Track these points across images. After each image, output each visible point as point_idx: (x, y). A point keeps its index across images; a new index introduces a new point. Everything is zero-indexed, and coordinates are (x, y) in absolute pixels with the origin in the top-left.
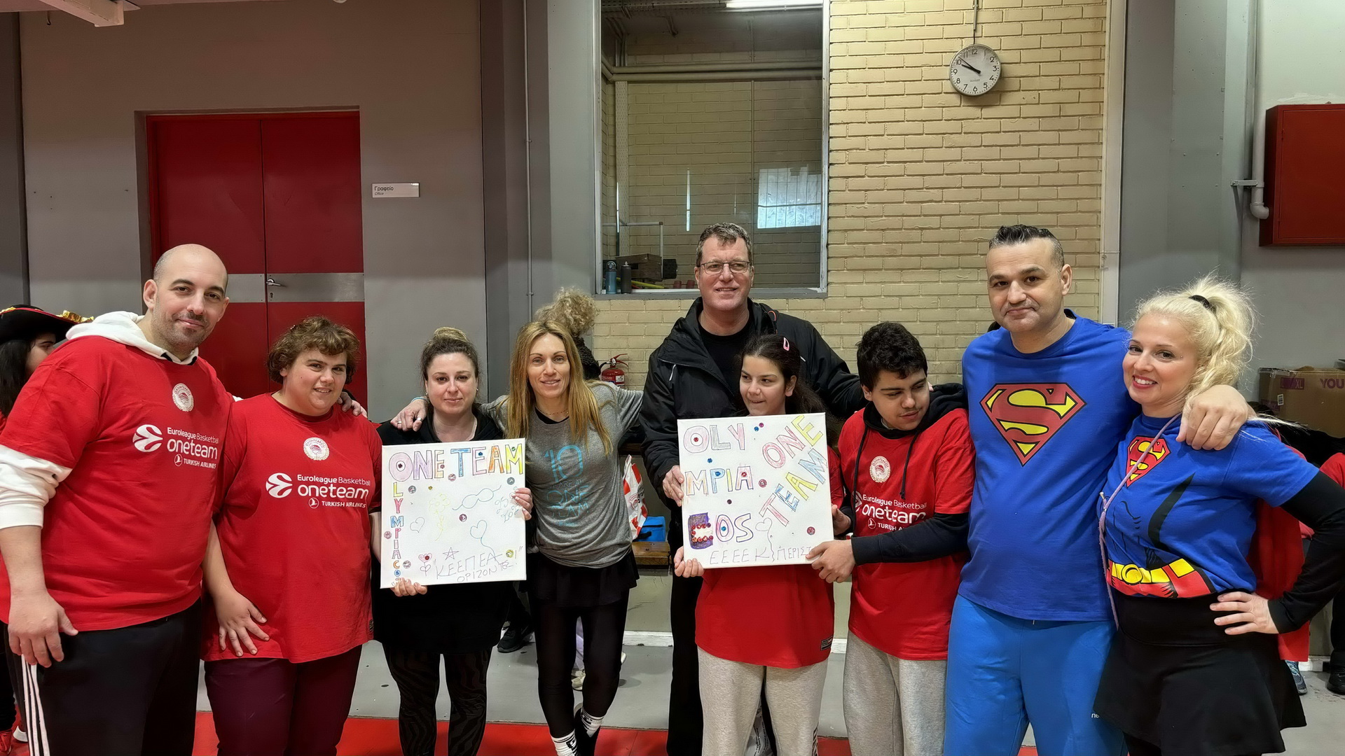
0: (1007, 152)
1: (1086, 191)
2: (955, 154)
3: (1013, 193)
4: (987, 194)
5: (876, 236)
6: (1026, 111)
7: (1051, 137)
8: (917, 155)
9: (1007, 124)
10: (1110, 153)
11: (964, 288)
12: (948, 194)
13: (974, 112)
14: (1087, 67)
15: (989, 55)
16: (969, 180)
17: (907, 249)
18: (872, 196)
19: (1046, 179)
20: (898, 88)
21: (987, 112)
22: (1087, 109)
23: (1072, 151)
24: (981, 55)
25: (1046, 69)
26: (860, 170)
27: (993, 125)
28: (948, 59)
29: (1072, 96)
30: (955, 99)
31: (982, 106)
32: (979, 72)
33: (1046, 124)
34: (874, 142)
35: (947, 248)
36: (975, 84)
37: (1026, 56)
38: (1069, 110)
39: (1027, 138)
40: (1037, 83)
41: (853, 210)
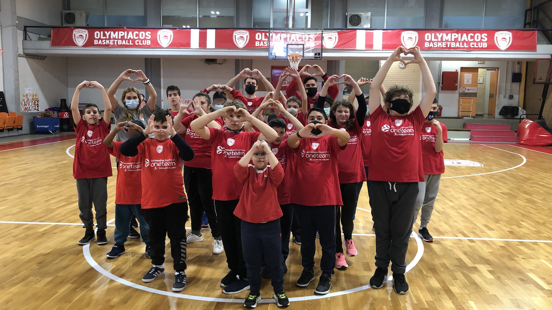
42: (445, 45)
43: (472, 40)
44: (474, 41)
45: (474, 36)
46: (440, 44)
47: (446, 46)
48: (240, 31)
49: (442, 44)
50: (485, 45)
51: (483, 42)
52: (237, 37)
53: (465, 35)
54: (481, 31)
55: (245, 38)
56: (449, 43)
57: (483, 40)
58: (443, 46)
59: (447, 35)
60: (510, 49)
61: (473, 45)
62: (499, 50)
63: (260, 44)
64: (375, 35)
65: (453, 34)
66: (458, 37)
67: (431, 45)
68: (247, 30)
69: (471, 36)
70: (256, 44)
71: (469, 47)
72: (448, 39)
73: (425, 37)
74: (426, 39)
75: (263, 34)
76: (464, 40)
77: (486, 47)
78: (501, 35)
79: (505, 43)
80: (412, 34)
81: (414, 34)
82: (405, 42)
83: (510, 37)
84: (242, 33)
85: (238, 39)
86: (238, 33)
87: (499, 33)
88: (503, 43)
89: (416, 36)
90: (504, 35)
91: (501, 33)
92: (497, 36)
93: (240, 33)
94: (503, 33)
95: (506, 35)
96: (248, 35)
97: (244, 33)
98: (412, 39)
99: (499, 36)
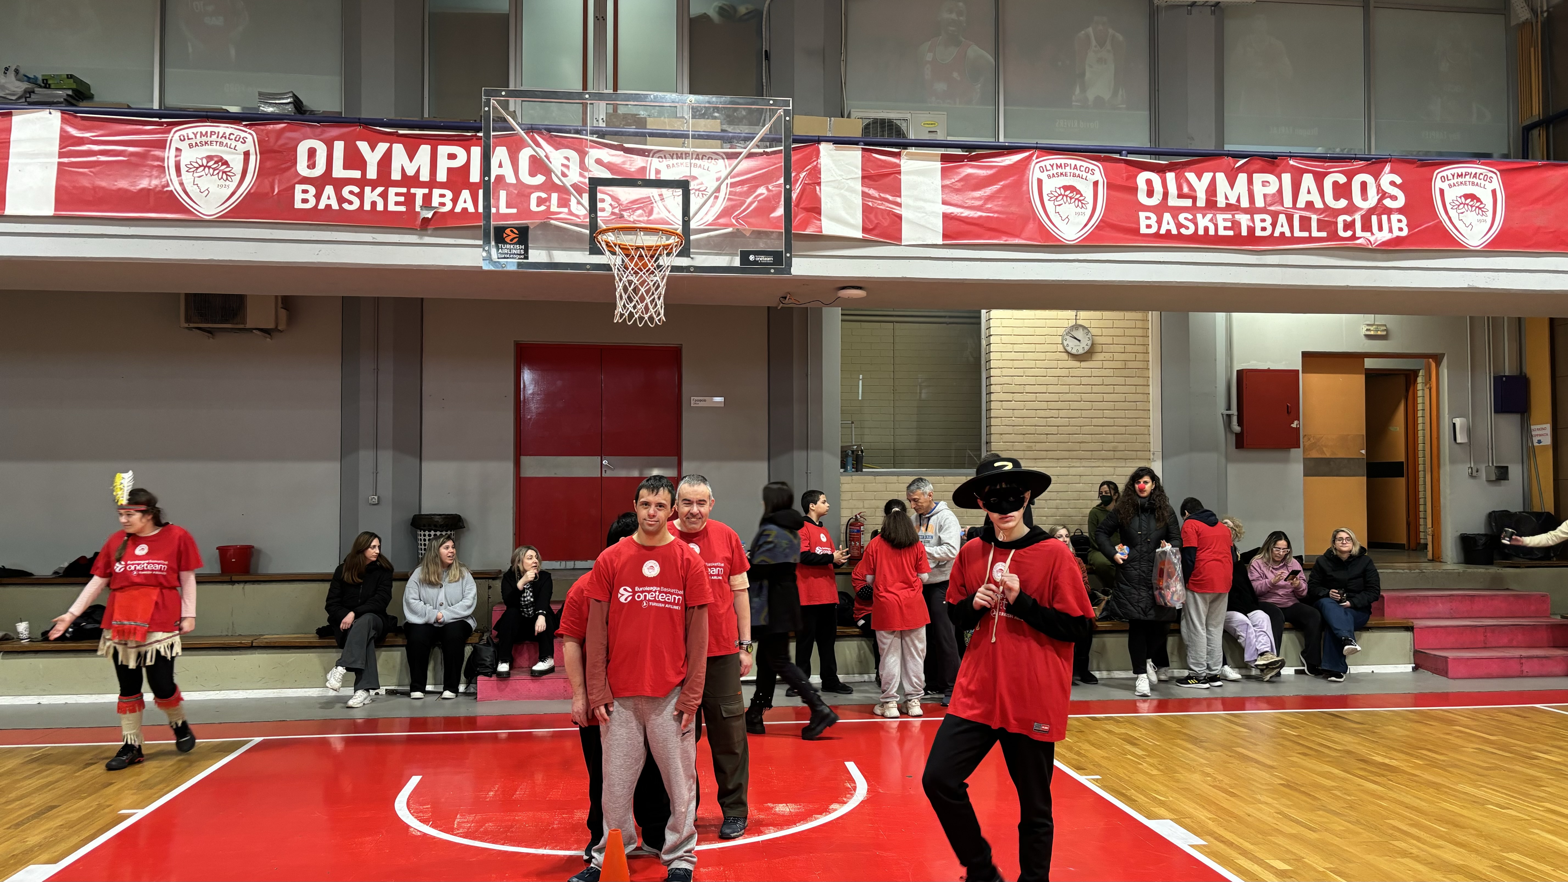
0: (1095, 389)
1: (1141, 414)
2: (1065, 389)
3: (1100, 414)
4: (1084, 413)
5: (1020, 438)
6: (1106, 364)
7: (1121, 380)
8: (1043, 389)
9: (1096, 372)
10: (1154, 391)
11: (1073, 471)
12: (1062, 413)
13: (1076, 364)
14: (1139, 340)
15: (1085, 331)
16: (1075, 405)
17: (1038, 446)
18: (1017, 413)
19: (1118, 405)
20: (1031, 348)
21: (1083, 364)
22: (1140, 365)
23: (1131, 389)
24: (1081, 330)
25: (1116, 340)
26: (1009, 397)
27: (1088, 372)
28: (1061, 331)
29: (1132, 357)
30: (1065, 356)
31: (1081, 361)
32: (1079, 341)
33: (1117, 372)
34: (1018, 380)
35: (1063, 446)
36: (1077, 348)
37: (1105, 331)
38: (1130, 365)
39: (1107, 381)
40: (1112, 348)
41: (1006, 421)
42: (1229, 224)
43: (1343, 203)
44: (1351, 209)
45: (1348, 184)
46: (1204, 222)
47: (1231, 233)
48: (208, 130)
49: (1214, 221)
50: (1399, 226)
51: (1389, 211)
52: (189, 156)
53: (1308, 180)
54: (1374, 165)
55: (237, 164)
56: (1243, 218)
57: (1387, 202)
58: (1222, 232)
59: (1232, 183)
60: (1504, 242)
61: (1349, 226)
62: (1460, 250)
63: (318, 197)
64: (909, 173)
65: (1258, 178)
66: (1280, 191)
67: (1168, 224)
68: (246, 126)
69: (1336, 184)
70: (298, 196)
71: (1333, 235)
72: (1238, 200)
73: (1135, 189)
74: (1142, 198)
75: (339, 147)
76: (1310, 205)
77: (1405, 233)
78: (1460, 180)
79: (1479, 217)
80: (1077, 172)
81: (1087, 170)
82: (1049, 205)
83: (1494, 192)
84: (219, 140)
85: (195, 168)
86: (193, 136)
87: (1449, 171)
88: (1471, 216)
89: (1096, 184)
90: (1474, 180)
91: (1458, 175)
92: (1444, 185)
93: (209, 139)
94: (1464, 170)
95: (1479, 182)
96: (252, 151)
97: (227, 141)
98: (1078, 192)
99: (1450, 186)
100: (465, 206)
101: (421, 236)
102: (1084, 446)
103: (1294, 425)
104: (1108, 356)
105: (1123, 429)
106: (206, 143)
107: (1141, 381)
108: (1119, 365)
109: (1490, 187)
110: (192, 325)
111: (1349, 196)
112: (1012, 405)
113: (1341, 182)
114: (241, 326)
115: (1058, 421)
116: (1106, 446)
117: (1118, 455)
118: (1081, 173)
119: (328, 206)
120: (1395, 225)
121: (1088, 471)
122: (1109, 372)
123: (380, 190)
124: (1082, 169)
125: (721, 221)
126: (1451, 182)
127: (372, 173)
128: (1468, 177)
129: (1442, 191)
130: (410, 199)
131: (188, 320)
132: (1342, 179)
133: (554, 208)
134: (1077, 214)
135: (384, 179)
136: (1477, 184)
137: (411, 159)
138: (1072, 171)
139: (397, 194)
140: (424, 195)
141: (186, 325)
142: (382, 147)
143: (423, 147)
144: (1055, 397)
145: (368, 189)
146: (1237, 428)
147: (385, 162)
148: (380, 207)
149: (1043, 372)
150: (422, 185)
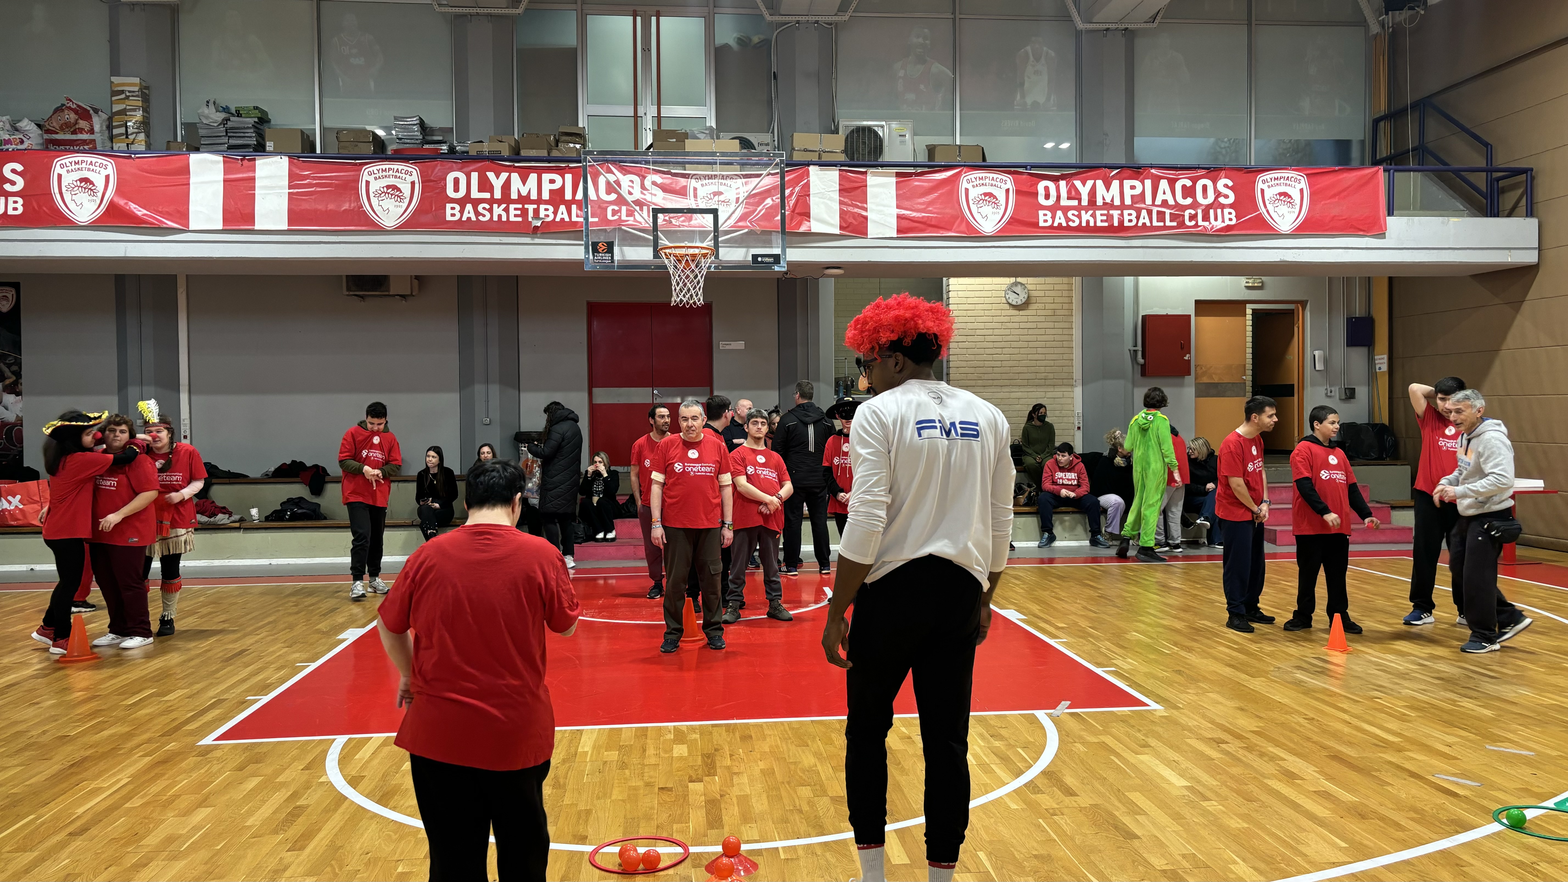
0: (1031, 332)
1: (1067, 351)
2: (1008, 332)
3: (1034, 351)
4: (1022, 351)
5: (972, 370)
6: (1040, 312)
7: (1051, 325)
8: (990, 332)
9: (1031, 319)
10: (1077, 333)
12: (1005, 351)
13: (1016, 312)
15: (1023, 287)
16: (1015, 344)
18: (970, 351)
19: (1048, 344)
20: (981, 300)
21: (1022, 313)
22: (1066, 313)
23: (1060, 331)
24: (1019, 286)
25: (1047, 293)
27: (1025, 319)
28: (1004, 287)
29: (1059, 307)
30: (1007, 306)
31: (1020, 310)
32: (1018, 295)
33: (1049, 319)
34: (970, 326)
35: (1005, 376)
36: (1016, 300)
37: (1039, 287)
38: (1058, 312)
39: (1040, 325)
40: (1044, 300)
41: (961, 358)
42: (1105, 218)
43: (1189, 201)
44: (1195, 205)
45: (1193, 187)
46: (1086, 216)
47: (1106, 224)
48: (387, 167)
49: (1094, 216)
50: (1229, 217)
51: (1223, 207)
52: (375, 186)
53: (1164, 184)
54: (1213, 172)
55: (406, 189)
56: (1116, 213)
57: (1222, 200)
58: (1099, 224)
59: (1108, 187)
60: (1307, 228)
61: (1193, 217)
62: (1274, 234)
63: (462, 212)
64: (873, 186)
65: (1127, 183)
66: (1143, 193)
67: (1060, 219)
68: (412, 164)
69: (1184, 187)
70: (449, 211)
71: (1182, 224)
72: (1112, 200)
73: (1036, 194)
74: (1042, 200)
75: (475, 176)
76: (1165, 203)
77: (1234, 222)
78: (1276, 182)
79: (1290, 209)
80: (994, 183)
81: (1001, 181)
82: (974, 208)
83: (1302, 190)
84: (394, 174)
85: (378, 195)
86: (377, 172)
87: (1268, 176)
88: (1283, 209)
89: (1007, 191)
90: (1287, 182)
91: (1275, 179)
92: (1265, 187)
93: (387, 174)
94: (1279, 175)
95: (1291, 183)
96: (417, 181)
97: (400, 174)
98: (995, 197)
99: (1269, 187)
100: (562, 216)
101: (533, 238)
102: (1022, 376)
103: (1186, 358)
104: (1041, 306)
105: (1052, 363)
106: (386, 176)
107: (1066, 325)
108: (1050, 313)
109: (1299, 187)
110: (351, 293)
111: (1193, 196)
112: (966, 345)
113: (1188, 186)
114: (387, 293)
115: (1002, 357)
116: (1039, 376)
117: (1048, 382)
118: (997, 183)
119: (469, 219)
120: (1227, 217)
121: (1025, 395)
122: (1042, 319)
123: (504, 206)
124: (998, 180)
125: (740, 224)
126: (1270, 184)
127: (498, 195)
128: (1282, 180)
129: (1262, 191)
130: (524, 212)
131: (348, 289)
132: (1189, 183)
133: (624, 217)
134: (994, 213)
135: (506, 198)
136: (1289, 185)
137: (524, 184)
138: (991, 182)
139: (516, 209)
140: (534, 209)
141: (347, 293)
142: (504, 176)
143: (532, 175)
144: (999, 338)
145: (495, 206)
146: (1141, 361)
147: (506, 186)
148: (504, 219)
149: (990, 319)
150: (532, 202)
